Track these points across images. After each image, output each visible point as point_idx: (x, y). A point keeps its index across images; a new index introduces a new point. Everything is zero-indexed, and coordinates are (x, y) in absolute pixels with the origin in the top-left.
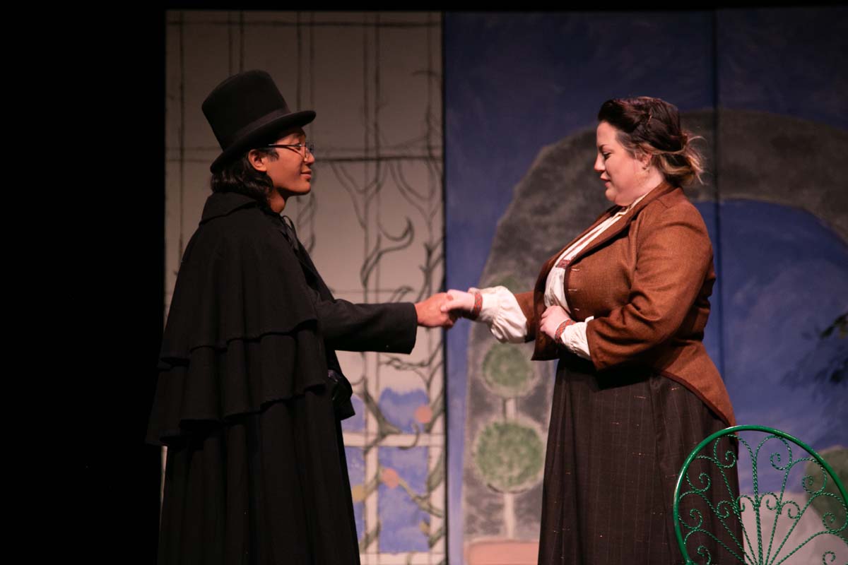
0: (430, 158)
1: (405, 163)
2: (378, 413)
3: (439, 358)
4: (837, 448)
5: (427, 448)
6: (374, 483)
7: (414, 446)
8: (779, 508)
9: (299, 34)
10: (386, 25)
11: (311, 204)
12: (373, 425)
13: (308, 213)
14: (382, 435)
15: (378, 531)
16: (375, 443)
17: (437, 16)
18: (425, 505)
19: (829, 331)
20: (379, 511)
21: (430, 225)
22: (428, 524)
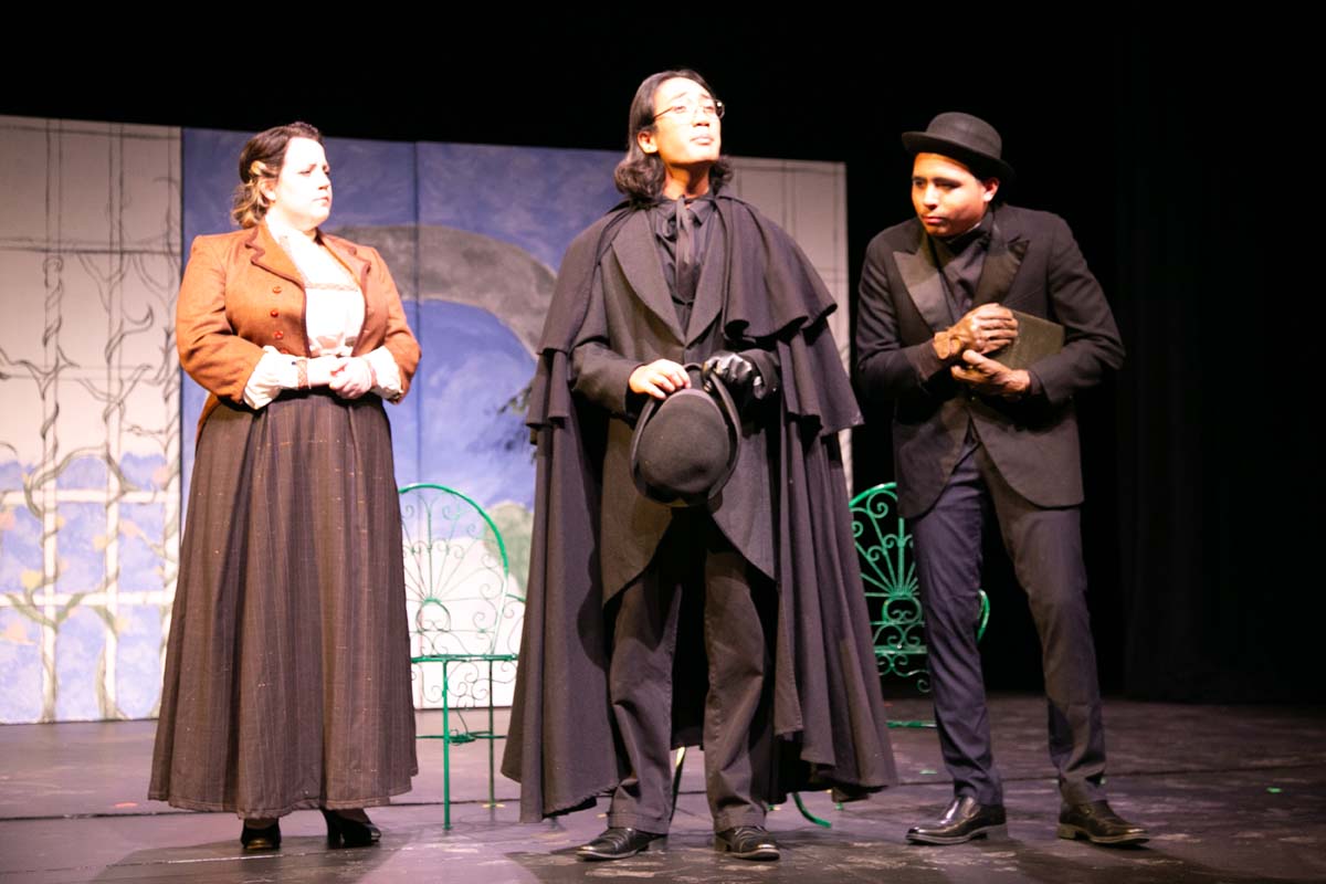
0: (171, 253)
1: (145, 256)
2: (119, 473)
3: (176, 426)
4: (507, 503)
5: (163, 504)
6: (115, 534)
7: (152, 502)
8: (448, 549)
9: (48, 140)
10: (130, 136)
11: (58, 288)
12: (114, 483)
13: (56, 297)
14: (123, 492)
15: (117, 575)
16: (116, 499)
17: (176, 131)
18: (161, 552)
19: (504, 410)
20: (119, 557)
21: (169, 312)
22: (163, 568)
